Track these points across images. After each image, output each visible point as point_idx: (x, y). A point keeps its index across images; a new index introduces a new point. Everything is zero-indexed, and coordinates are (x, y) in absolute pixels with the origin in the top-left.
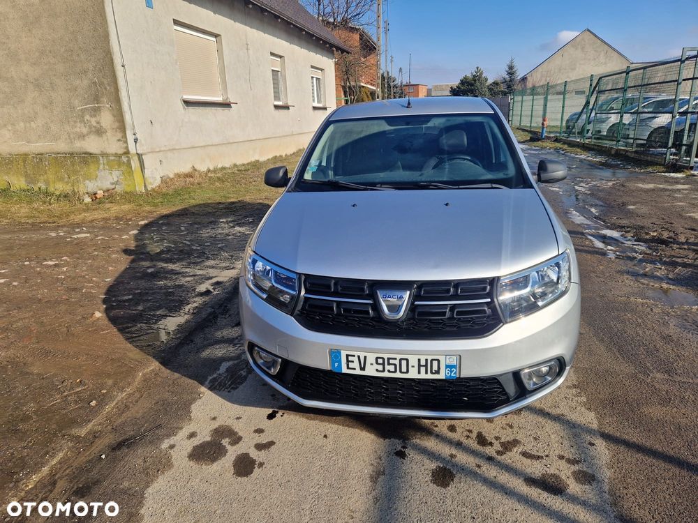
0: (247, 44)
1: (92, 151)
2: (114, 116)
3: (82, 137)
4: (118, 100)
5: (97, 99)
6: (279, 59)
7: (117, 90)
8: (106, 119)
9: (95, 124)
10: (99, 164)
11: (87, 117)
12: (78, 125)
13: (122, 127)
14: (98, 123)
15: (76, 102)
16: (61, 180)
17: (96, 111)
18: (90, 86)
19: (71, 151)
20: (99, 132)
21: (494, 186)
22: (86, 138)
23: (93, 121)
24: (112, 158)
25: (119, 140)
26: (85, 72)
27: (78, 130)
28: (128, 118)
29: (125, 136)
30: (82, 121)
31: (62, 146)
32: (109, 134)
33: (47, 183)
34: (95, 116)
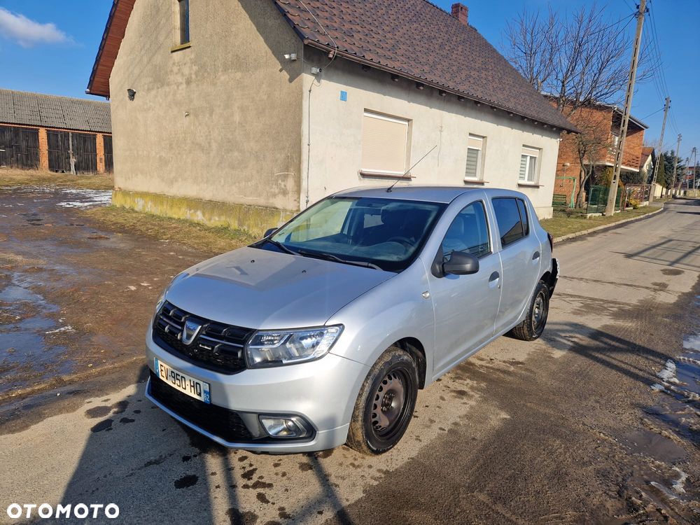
0: (441, 127)
1: (278, 207)
2: (295, 182)
3: (274, 195)
4: (299, 170)
5: (287, 169)
6: (482, 139)
7: (300, 162)
8: (290, 184)
9: (283, 186)
10: (280, 217)
11: (280, 181)
12: (274, 186)
13: (298, 191)
14: (285, 186)
15: (275, 170)
16: (256, 225)
17: (286, 176)
18: (285, 159)
19: (267, 205)
20: (285, 193)
21: (370, 265)
22: (277, 197)
23: (283, 184)
24: (288, 213)
25: (295, 200)
26: (284, 148)
27: (273, 190)
28: (304, 184)
29: (299, 198)
30: (276, 184)
31: (262, 201)
32: (290, 195)
33: (249, 227)
34: (284, 181)
